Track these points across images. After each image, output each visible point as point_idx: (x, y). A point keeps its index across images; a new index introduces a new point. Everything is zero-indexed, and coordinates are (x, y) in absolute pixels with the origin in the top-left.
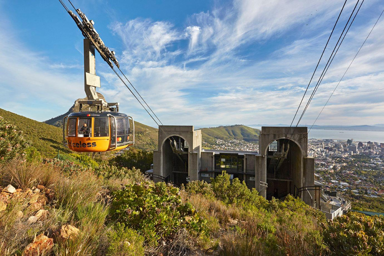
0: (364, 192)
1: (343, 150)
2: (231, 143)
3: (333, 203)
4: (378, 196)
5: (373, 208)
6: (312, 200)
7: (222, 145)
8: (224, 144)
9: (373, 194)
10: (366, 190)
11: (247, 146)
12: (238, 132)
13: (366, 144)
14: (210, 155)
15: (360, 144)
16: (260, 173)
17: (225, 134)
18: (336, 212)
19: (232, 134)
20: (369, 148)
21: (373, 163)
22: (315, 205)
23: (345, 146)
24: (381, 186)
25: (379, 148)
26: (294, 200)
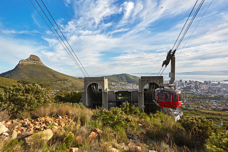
0: (188, 106)
1: (178, 85)
2: (120, 84)
3: (175, 113)
4: (195, 107)
5: (192, 114)
6: (166, 112)
7: (115, 85)
8: (116, 85)
9: (192, 107)
10: (189, 105)
11: (129, 86)
12: (124, 78)
13: (189, 82)
14: (113, 92)
15: (186, 82)
16: (140, 101)
17: (117, 79)
18: (177, 117)
19: (120, 79)
20: (190, 84)
21: (192, 91)
22: (167, 114)
23: (178, 83)
24: (195, 103)
25: (195, 84)
26: (159, 113)
